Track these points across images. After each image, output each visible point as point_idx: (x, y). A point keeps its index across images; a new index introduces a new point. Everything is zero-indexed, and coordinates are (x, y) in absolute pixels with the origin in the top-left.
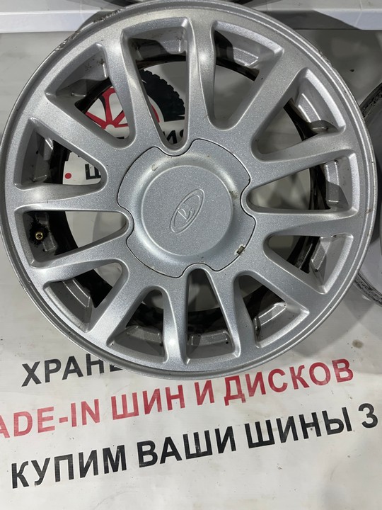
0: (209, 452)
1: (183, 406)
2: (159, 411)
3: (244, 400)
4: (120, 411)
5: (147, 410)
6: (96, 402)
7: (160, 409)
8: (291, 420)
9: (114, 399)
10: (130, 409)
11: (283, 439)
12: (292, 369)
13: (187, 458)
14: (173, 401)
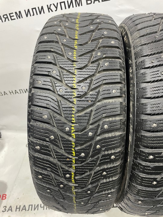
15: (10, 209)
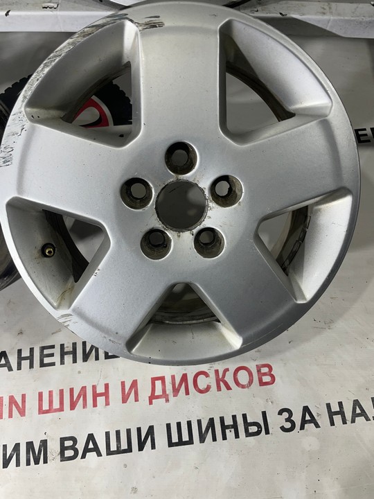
0: (129, 450)
1: (107, 403)
2: (84, 407)
3: (167, 400)
4: (46, 407)
5: (73, 406)
6: (24, 396)
7: (85, 406)
8: (211, 421)
9: (41, 395)
10: (56, 405)
11: (202, 439)
12: (217, 372)
13: (108, 454)
14: (99, 399)
15: (308, 418)
